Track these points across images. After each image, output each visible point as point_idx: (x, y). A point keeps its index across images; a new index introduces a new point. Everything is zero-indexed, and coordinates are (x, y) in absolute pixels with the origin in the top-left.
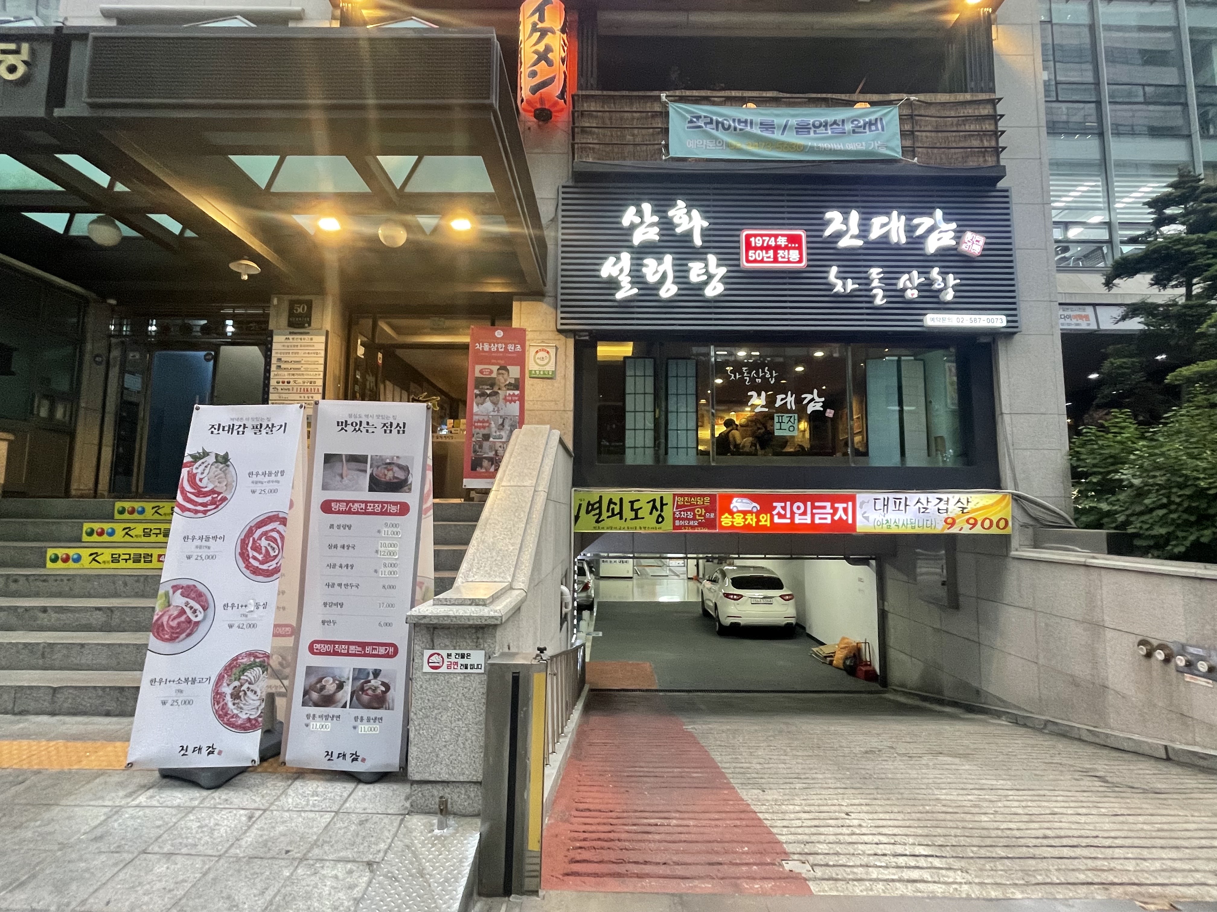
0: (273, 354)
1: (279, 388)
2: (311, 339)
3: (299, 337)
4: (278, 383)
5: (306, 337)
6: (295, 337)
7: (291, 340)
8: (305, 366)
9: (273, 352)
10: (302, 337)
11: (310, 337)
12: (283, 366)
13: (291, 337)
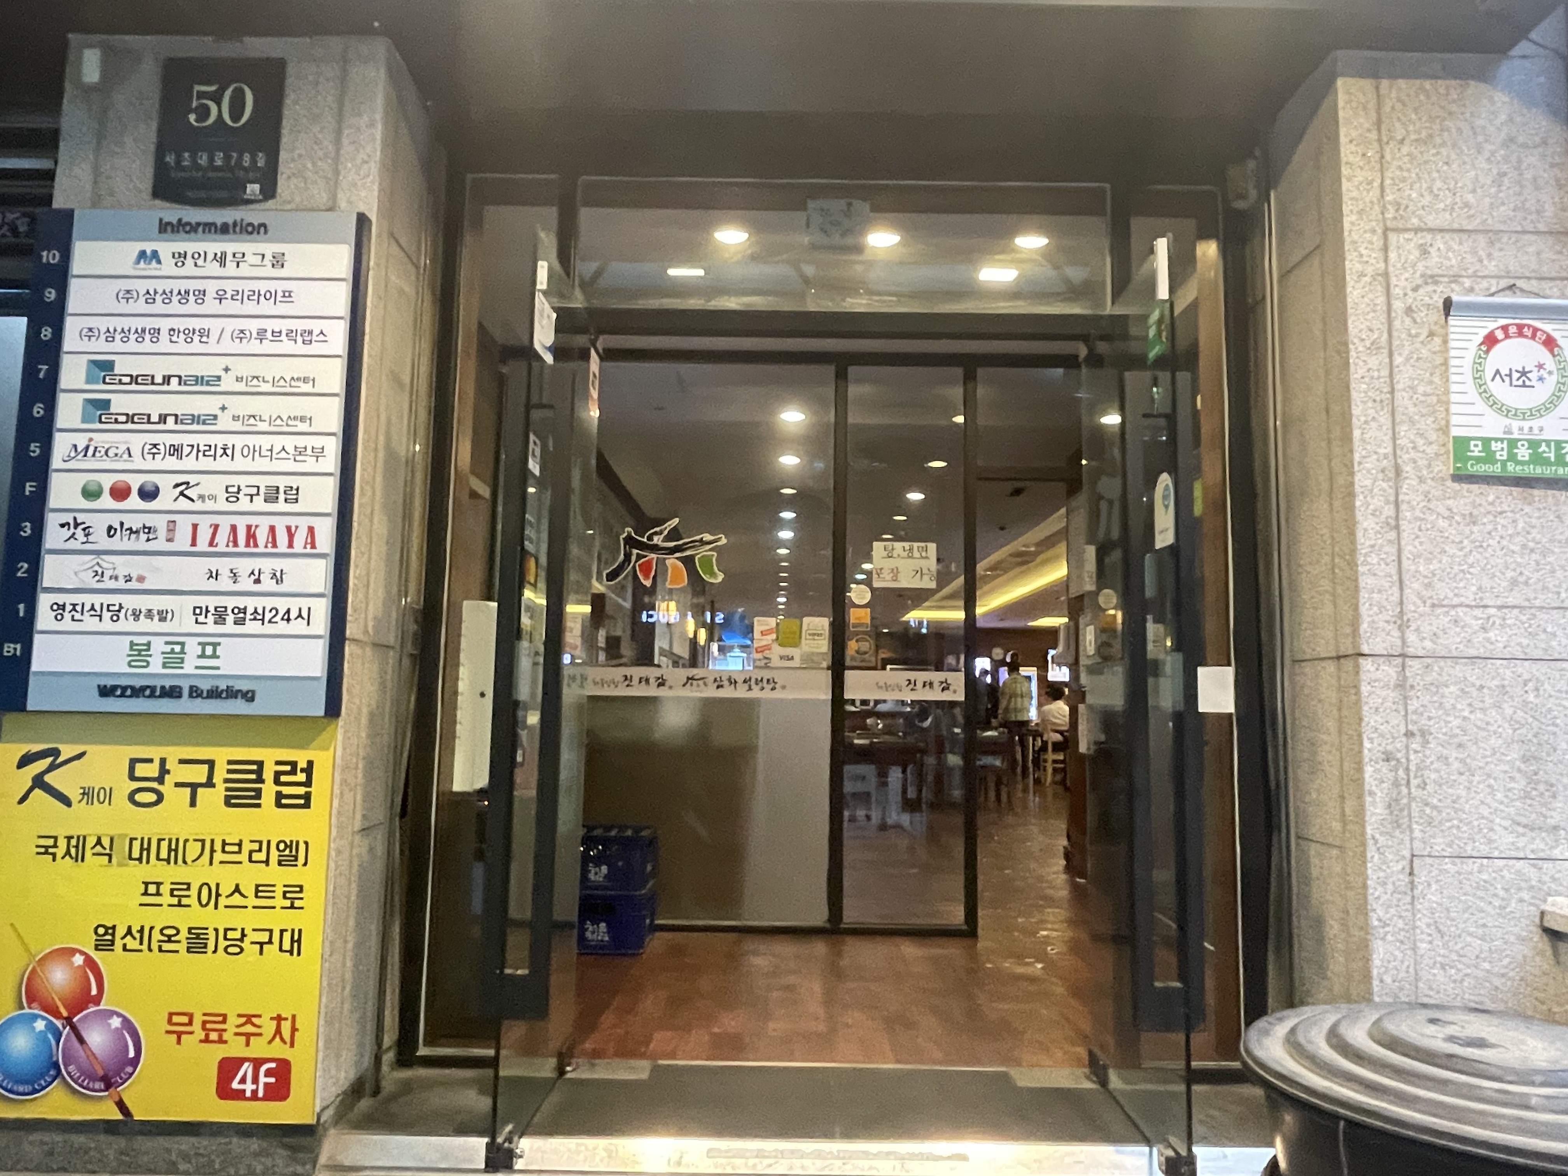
0: (71, 341)
1: (99, 524)
2: (278, 261)
3: (214, 247)
4: (91, 493)
5: (250, 248)
6: (190, 247)
7: (168, 266)
8: (239, 405)
9: (72, 327)
10: (230, 247)
11: (269, 249)
12: (121, 403)
13: (166, 248)
